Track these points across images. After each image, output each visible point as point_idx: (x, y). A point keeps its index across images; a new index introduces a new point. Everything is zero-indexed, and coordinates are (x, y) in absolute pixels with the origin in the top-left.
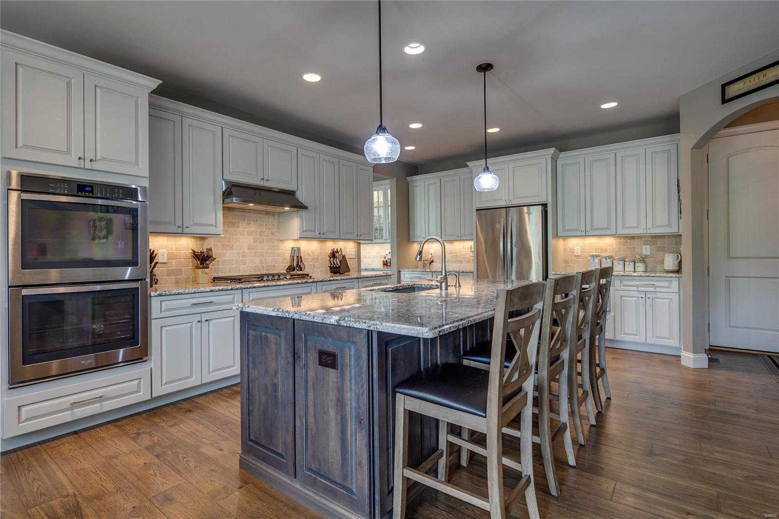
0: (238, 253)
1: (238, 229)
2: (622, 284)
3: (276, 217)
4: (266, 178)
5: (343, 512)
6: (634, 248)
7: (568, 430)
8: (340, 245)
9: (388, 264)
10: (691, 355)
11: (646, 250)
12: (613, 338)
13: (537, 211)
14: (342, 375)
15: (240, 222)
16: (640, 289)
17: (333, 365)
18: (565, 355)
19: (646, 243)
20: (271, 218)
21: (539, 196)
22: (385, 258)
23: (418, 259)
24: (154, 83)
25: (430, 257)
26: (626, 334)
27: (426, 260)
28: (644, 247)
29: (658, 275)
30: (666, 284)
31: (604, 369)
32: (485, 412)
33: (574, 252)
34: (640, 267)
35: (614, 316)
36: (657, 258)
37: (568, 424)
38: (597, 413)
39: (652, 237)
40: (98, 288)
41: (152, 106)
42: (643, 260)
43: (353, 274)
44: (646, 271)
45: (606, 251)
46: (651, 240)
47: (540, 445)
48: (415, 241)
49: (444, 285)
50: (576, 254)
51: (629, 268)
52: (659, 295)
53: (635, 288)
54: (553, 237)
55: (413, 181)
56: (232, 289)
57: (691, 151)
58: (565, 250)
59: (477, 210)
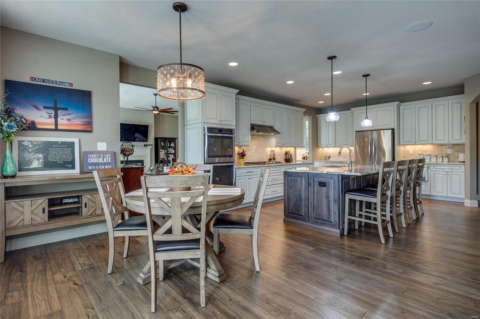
2: (435, 168)
3: (264, 137)
4: (264, 122)
5: (328, 229)
6: (443, 150)
7: (403, 215)
8: (288, 149)
9: (306, 158)
10: (469, 201)
11: (449, 151)
12: (430, 194)
13: (388, 133)
14: (328, 188)
16: (444, 170)
17: (325, 186)
18: (402, 189)
19: (449, 148)
20: (262, 137)
21: (390, 125)
22: (304, 155)
23: (339, 155)
24: (237, 91)
25: (328, 155)
26: (436, 192)
27: (326, 157)
28: (448, 150)
29: (454, 163)
30: (458, 168)
31: (421, 202)
32: (376, 197)
33: (409, 152)
34: (446, 160)
35: (430, 183)
36: (455, 155)
37: (403, 213)
38: (417, 218)
39: (453, 145)
40: (225, 164)
41: (236, 98)
42: (447, 156)
43: (293, 162)
44: (449, 162)
45: (427, 152)
46: (452, 146)
47: (392, 216)
48: (321, 147)
49: (350, 165)
50: (410, 153)
51: (440, 160)
52: (454, 173)
53: (442, 170)
54: (397, 145)
55: (320, 117)
56: (258, 167)
57: (470, 105)
58: (404, 151)
59: (356, 132)
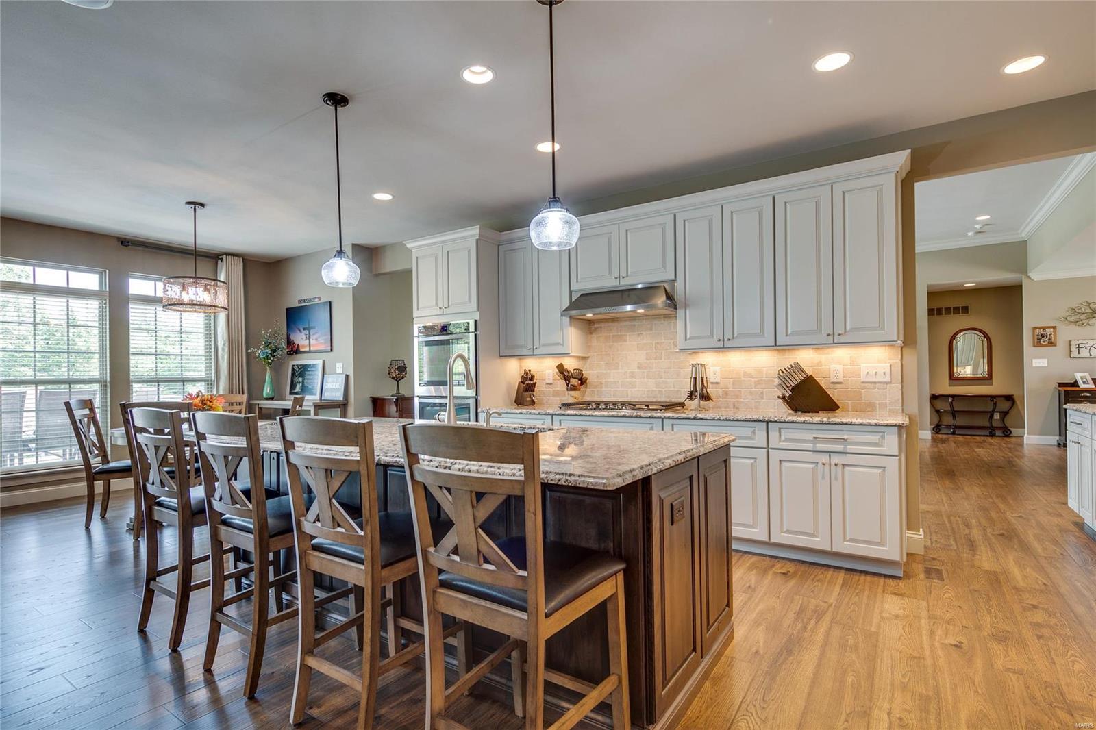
0: (625, 373)
1: (625, 343)
4: (622, 275)
15: (628, 334)
